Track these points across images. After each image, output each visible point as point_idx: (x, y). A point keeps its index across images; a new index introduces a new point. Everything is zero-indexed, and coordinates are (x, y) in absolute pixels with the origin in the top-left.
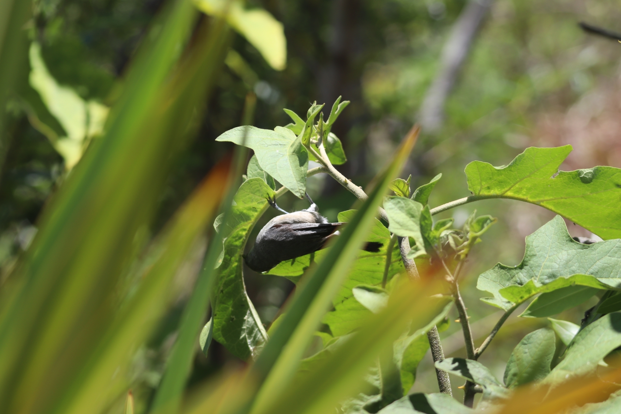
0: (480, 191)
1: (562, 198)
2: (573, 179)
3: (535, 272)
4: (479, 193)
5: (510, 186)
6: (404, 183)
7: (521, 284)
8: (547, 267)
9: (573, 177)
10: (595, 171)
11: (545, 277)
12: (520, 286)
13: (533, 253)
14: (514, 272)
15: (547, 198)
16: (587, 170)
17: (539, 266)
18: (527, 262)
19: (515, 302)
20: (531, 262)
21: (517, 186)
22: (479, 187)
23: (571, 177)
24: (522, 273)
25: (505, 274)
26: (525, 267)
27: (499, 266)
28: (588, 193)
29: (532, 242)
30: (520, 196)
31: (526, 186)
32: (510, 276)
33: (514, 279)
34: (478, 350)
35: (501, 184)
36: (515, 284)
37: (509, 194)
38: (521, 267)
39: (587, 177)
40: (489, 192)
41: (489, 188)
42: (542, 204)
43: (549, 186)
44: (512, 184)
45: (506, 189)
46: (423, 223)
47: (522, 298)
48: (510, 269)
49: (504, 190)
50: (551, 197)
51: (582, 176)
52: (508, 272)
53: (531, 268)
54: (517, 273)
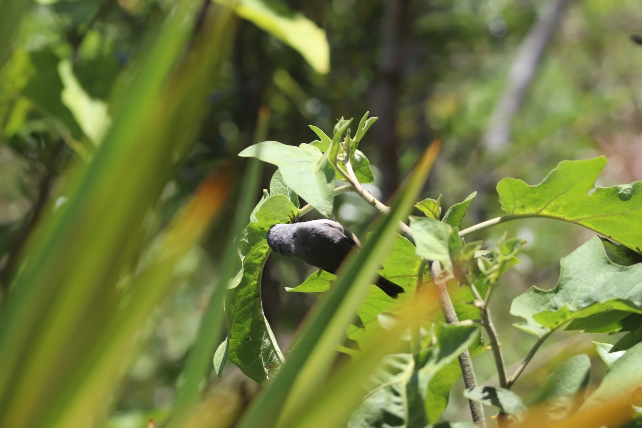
0: (514, 211)
1: (600, 216)
2: (612, 195)
3: (571, 296)
4: (513, 212)
5: (545, 204)
6: (435, 203)
7: (556, 308)
8: (584, 291)
9: (611, 194)
10: (634, 187)
11: (581, 301)
12: (554, 311)
13: (568, 276)
14: (549, 296)
15: (585, 216)
16: (626, 186)
17: (575, 290)
18: (562, 285)
19: (550, 328)
20: (567, 286)
21: (553, 204)
22: (512, 206)
23: (609, 194)
24: (557, 297)
25: (540, 298)
26: (561, 291)
27: (533, 289)
28: (628, 210)
29: (568, 264)
30: (557, 215)
31: (562, 204)
32: (544, 300)
33: (549, 303)
34: (510, 378)
35: (535, 202)
36: (549, 308)
37: (545, 212)
38: (556, 291)
39: (626, 193)
40: (523, 211)
41: (523, 207)
42: (580, 222)
43: (586, 203)
44: (547, 202)
45: (541, 207)
46: (452, 246)
47: (556, 323)
48: (544, 293)
49: (539, 209)
50: (589, 215)
51: (620, 192)
52: (543, 296)
53: (566, 291)
54: (552, 297)
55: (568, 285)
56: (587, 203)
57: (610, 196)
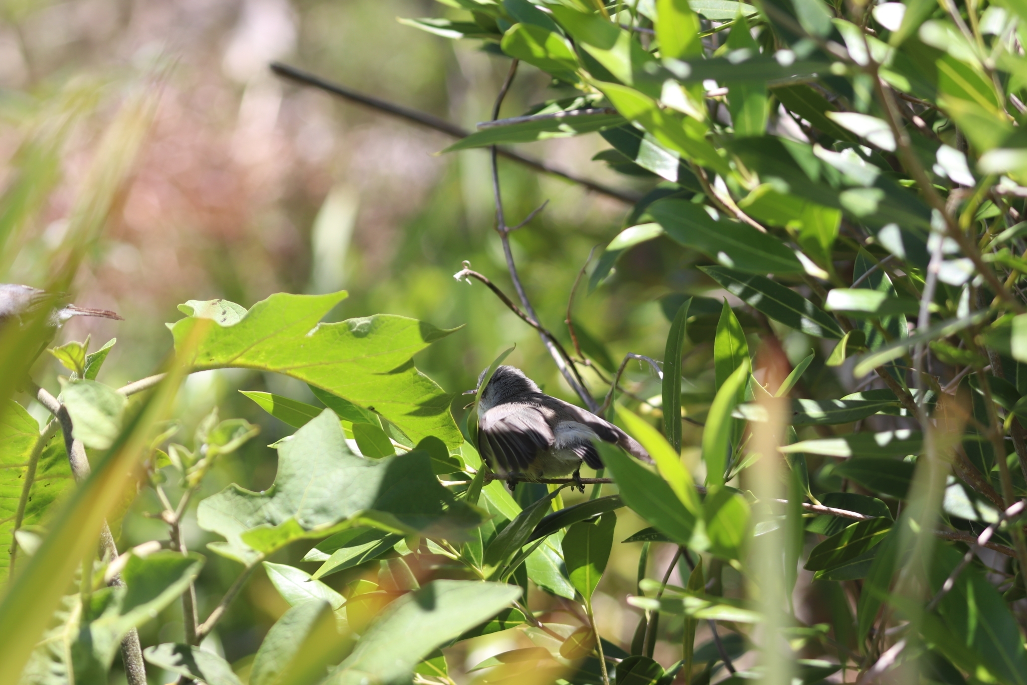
0: (194, 360)
1: (321, 364)
2: (340, 335)
3: (294, 503)
4: (193, 363)
5: (242, 351)
6: (79, 348)
7: (273, 523)
8: (314, 495)
9: (339, 332)
10: (373, 322)
11: (310, 511)
12: (269, 525)
13: (290, 471)
14: (260, 501)
15: (297, 364)
16: (362, 320)
17: (300, 493)
18: (281, 485)
19: (263, 552)
21: (253, 349)
23: (337, 332)
24: (274, 504)
25: (245, 504)
26: (279, 495)
27: (233, 490)
29: (289, 453)
30: (254, 363)
31: (267, 348)
32: (252, 508)
33: (260, 513)
34: (202, 628)
35: (227, 347)
36: (261, 521)
37: (239, 361)
38: (272, 496)
39: (362, 331)
40: (209, 360)
41: (208, 354)
42: (288, 372)
43: (302, 346)
44: (246, 347)
45: (235, 355)
47: (274, 545)
48: (253, 497)
49: (231, 357)
50: (304, 363)
51: (355, 329)
52: (250, 501)
53: (287, 495)
54: (265, 504)
55: (289, 486)
56: (304, 345)
57: (338, 335)
